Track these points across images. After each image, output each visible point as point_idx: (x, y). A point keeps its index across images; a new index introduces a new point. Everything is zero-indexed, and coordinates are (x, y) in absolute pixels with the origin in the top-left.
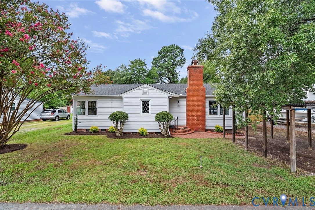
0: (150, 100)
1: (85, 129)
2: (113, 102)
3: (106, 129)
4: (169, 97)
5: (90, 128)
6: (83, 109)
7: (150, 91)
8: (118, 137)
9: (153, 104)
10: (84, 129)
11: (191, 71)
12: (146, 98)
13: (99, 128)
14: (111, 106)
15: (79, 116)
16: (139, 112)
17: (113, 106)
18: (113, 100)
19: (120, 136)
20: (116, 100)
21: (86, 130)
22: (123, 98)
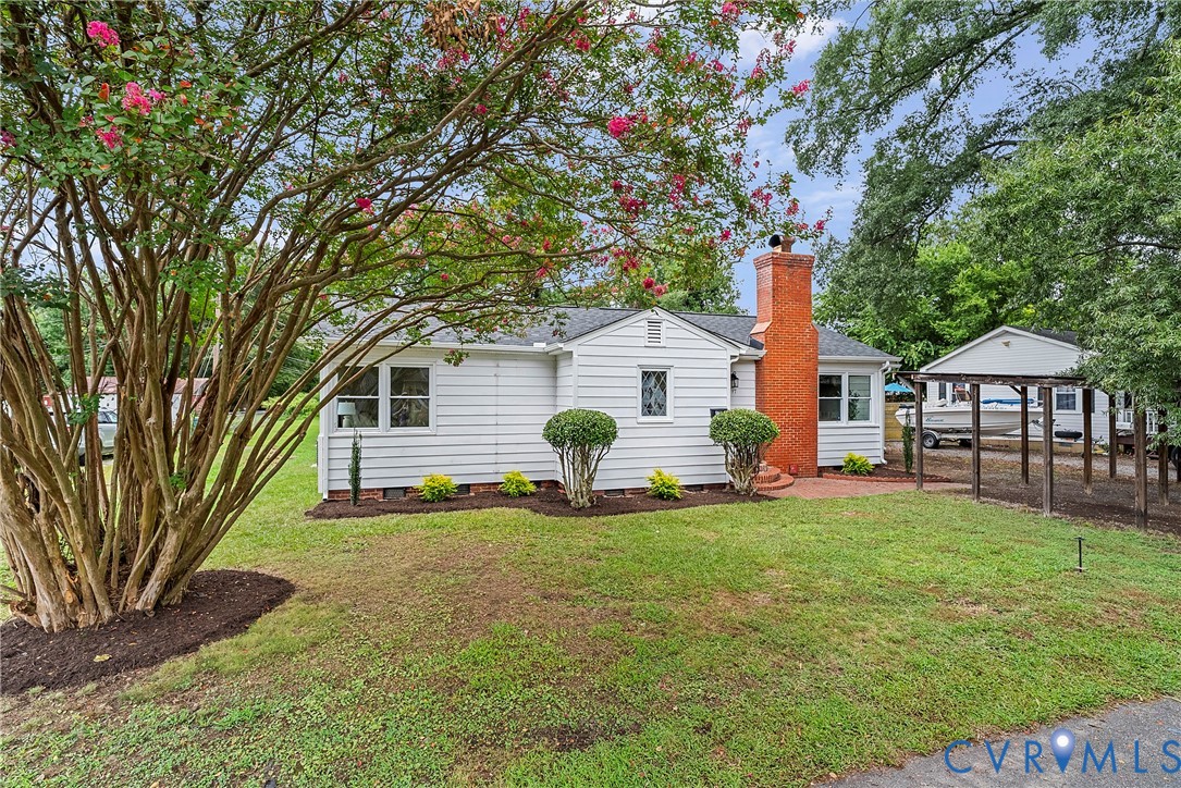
0: (669, 367)
1: (378, 490)
2: (499, 371)
3: (469, 485)
4: (733, 357)
5: (418, 483)
6: (349, 400)
7: (672, 333)
8: (580, 511)
9: (680, 383)
10: (373, 490)
11: (778, 269)
12: (655, 360)
13: (457, 481)
14: (492, 391)
15: (363, 434)
16: (632, 413)
17: (501, 391)
18: (501, 363)
19: (589, 505)
20: (514, 364)
21: (381, 493)
22: (575, 356)
